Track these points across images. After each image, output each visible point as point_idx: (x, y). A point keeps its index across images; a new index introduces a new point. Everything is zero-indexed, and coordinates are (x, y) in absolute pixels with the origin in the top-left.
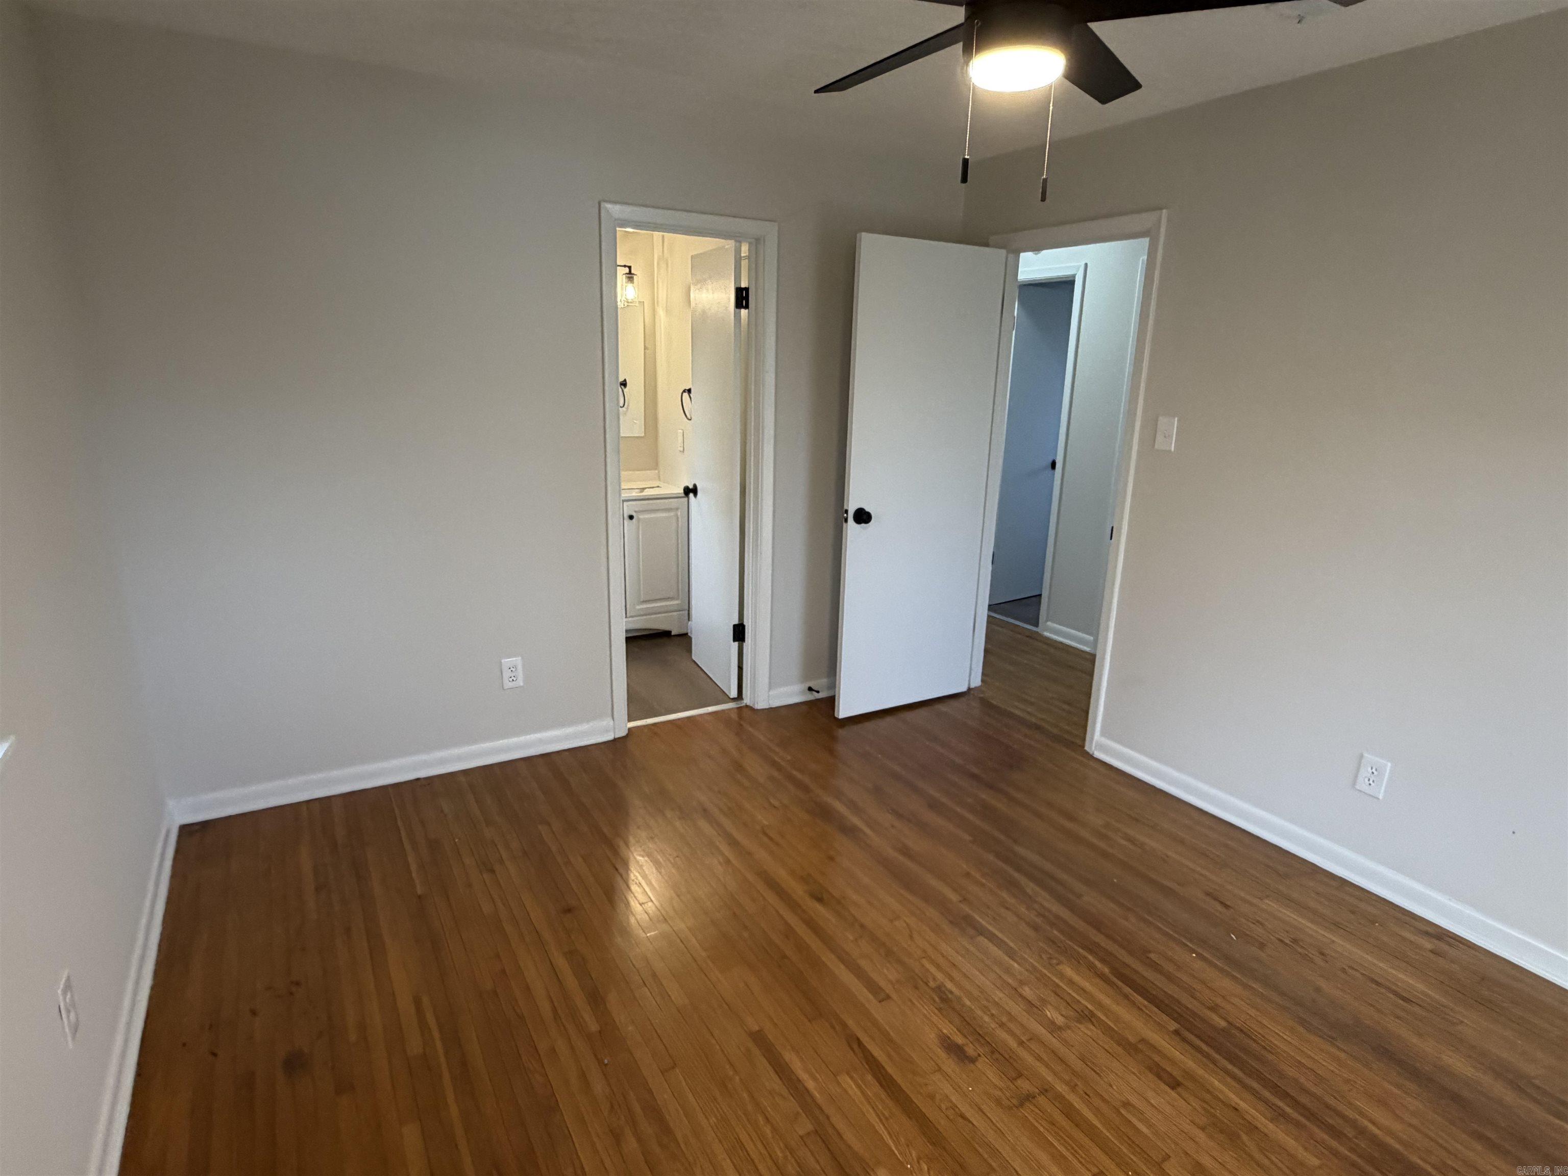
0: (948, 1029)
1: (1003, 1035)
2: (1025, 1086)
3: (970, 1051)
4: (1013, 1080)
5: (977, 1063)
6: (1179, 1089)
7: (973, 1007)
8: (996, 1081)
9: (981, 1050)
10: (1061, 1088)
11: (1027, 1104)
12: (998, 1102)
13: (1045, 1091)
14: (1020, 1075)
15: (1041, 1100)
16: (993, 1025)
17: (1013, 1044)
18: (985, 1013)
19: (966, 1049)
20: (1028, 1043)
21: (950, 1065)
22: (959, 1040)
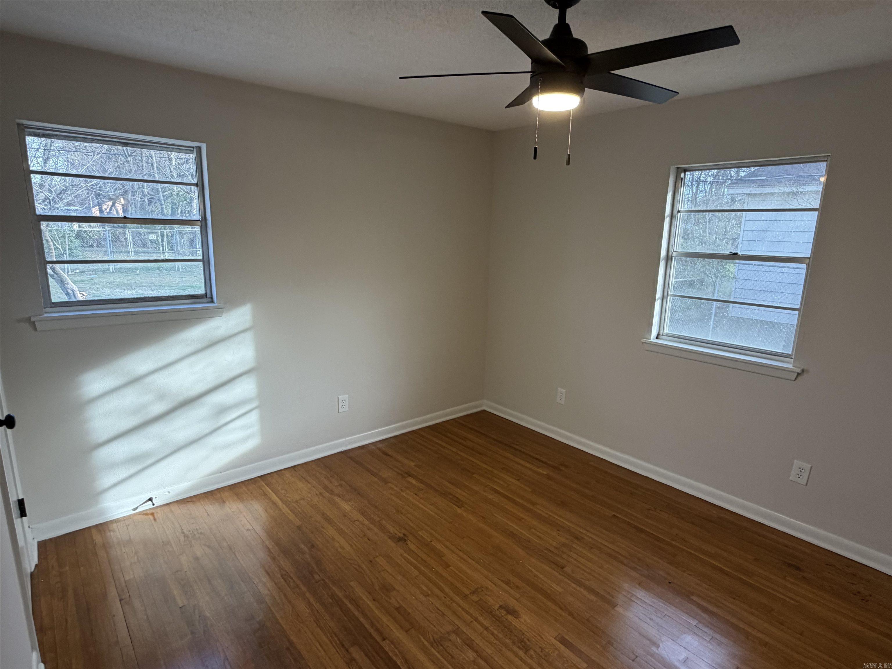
0: (515, 622)
1: (486, 623)
2: (475, 598)
3: (503, 613)
4: (481, 599)
5: (498, 606)
6: (398, 606)
7: (504, 638)
8: (489, 598)
9: (497, 613)
10: (457, 599)
11: (474, 590)
12: (487, 589)
13: (465, 597)
14: (476, 602)
15: (467, 592)
16: (491, 628)
17: (481, 619)
18: (497, 636)
19: (505, 612)
20: (472, 620)
21: (512, 603)
22: (510, 617)
